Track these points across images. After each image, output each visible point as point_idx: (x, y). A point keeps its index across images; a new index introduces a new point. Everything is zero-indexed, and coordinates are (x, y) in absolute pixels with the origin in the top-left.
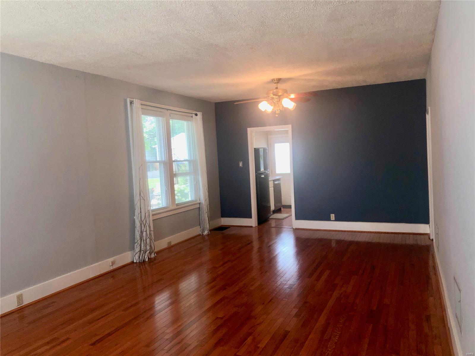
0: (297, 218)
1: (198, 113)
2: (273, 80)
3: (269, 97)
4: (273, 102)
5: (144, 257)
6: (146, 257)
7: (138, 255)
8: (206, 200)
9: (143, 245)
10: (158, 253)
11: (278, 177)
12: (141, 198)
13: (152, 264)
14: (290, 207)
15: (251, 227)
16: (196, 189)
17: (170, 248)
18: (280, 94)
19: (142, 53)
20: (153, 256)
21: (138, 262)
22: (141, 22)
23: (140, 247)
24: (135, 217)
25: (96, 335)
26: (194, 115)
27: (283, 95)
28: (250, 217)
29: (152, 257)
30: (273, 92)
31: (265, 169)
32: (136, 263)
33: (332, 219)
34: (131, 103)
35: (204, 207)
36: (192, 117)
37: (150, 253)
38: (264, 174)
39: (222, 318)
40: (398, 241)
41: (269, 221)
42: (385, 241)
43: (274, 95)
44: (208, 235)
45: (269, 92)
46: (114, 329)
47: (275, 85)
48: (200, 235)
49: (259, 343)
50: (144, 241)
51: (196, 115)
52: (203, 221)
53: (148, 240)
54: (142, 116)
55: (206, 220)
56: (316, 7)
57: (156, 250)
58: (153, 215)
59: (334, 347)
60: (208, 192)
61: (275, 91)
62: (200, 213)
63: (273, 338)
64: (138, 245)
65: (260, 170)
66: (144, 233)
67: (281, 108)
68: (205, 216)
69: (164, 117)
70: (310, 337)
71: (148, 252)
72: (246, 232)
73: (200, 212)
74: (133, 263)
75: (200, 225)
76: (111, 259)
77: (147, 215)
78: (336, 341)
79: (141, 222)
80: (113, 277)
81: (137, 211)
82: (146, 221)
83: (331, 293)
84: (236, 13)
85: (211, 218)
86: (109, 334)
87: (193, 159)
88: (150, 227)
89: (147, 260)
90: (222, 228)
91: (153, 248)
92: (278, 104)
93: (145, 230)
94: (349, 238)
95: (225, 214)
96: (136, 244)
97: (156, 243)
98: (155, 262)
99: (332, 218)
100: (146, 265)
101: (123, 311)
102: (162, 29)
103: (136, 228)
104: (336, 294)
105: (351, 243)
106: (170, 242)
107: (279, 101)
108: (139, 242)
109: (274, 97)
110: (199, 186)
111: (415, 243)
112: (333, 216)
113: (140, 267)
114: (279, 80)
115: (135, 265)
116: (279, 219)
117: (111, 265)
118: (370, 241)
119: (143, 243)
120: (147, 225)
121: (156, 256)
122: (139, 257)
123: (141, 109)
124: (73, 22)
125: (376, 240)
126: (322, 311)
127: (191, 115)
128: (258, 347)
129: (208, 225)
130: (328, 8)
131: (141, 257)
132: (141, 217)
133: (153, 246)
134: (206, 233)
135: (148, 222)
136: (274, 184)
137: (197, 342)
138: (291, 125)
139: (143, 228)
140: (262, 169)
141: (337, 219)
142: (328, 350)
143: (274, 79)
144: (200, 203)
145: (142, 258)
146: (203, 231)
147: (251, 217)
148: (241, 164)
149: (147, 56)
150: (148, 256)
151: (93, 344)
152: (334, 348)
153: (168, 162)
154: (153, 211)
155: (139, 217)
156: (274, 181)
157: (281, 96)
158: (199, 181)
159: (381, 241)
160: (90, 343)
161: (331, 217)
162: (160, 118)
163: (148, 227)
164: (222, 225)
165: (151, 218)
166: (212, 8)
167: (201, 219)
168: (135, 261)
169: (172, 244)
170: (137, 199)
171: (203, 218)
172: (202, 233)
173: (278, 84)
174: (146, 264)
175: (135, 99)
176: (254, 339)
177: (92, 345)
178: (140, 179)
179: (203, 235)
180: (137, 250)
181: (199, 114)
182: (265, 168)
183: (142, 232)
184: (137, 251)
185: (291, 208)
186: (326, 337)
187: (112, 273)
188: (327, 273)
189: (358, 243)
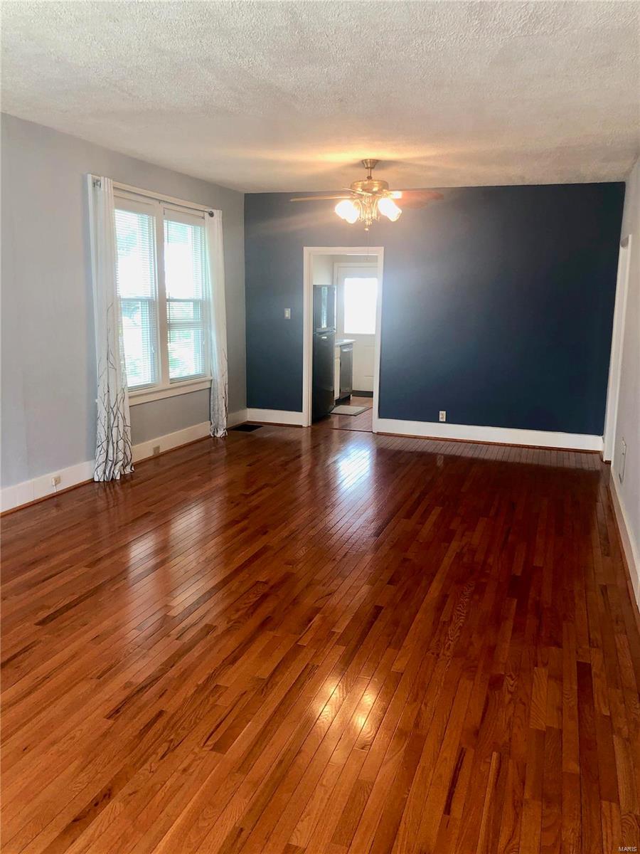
0: (382, 415)
1: (214, 211)
2: (363, 163)
3: (354, 192)
4: (361, 202)
5: (113, 472)
6: (116, 472)
7: (102, 468)
8: (223, 375)
9: (111, 451)
10: (136, 465)
11: (346, 341)
12: (110, 365)
13: (126, 485)
14: (370, 394)
15: (301, 427)
16: (206, 354)
17: (157, 458)
18: (375, 189)
19: (132, 90)
20: (128, 470)
21: (102, 480)
22: (145, 30)
23: (105, 454)
24: (96, 401)
25: (42, 608)
26: (207, 215)
27: (380, 192)
28: (299, 408)
29: (126, 473)
30: (363, 184)
31: (328, 325)
32: (99, 482)
33: (441, 420)
34: (96, 183)
35: (220, 387)
36: (203, 218)
37: (124, 466)
38: (327, 334)
39: (266, 583)
40: (551, 461)
41: (329, 417)
42: (529, 461)
43: (364, 190)
44: (224, 438)
45: (355, 184)
46: (76, 597)
47: (366, 172)
48: (210, 437)
49: (334, 625)
50: (113, 443)
51: (211, 215)
52: (216, 412)
53: (121, 443)
54: (116, 210)
55: (222, 411)
56: (479, 36)
57: (134, 461)
58: (130, 397)
59: (458, 634)
60: (227, 361)
61: (366, 183)
62: (212, 399)
63: (356, 618)
64: (103, 451)
65: (320, 326)
66: (115, 430)
67: (374, 215)
68: (220, 403)
69: (153, 216)
70: (418, 616)
71: (120, 463)
72: (291, 435)
73: (212, 396)
74: (92, 481)
75: (210, 420)
76: (55, 474)
77: (119, 396)
78: (461, 624)
79: (109, 409)
80: (57, 506)
81: (101, 391)
82: (118, 409)
83: (447, 544)
84: (332, 31)
85: (231, 408)
86: (68, 607)
87: (201, 297)
88: (124, 418)
89: (118, 478)
90: (249, 427)
91: (129, 457)
92: (370, 207)
93: (116, 424)
94: (468, 453)
95: (254, 401)
96: (99, 449)
97: (135, 448)
98: (133, 482)
99: (442, 418)
100: (117, 488)
101: (86, 566)
102: (182, 46)
103: (99, 421)
104: (455, 546)
105: (473, 462)
106: (158, 448)
107: (373, 202)
108: (105, 444)
109: (364, 193)
110: (211, 349)
111: (579, 466)
112: (443, 415)
113: (105, 490)
114: (375, 164)
115: (96, 486)
116: (347, 415)
117: (54, 484)
118: (505, 459)
119: (111, 446)
120: (120, 415)
121: (134, 472)
122: (105, 473)
123: (113, 197)
124: (10, 16)
125: (513, 457)
126: (434, 575)
127: (201, 214)
128: (334, 633)
129: (225, 421)
130: (499, 39)
131: (107, 473)
132: (109, 400)
133: (128, 453)
134: (220, 433)
135: (121, 409)
136: (341, 352)
137: (228, 623)
138: (383, 248)
139: (112, 422)
140: (324, 325)
141: (449, 420)
142: (449, 639)
143: (366, 160)
144: (212, 380)
145: (110, 473)
146: (216, 430)
147: (300, 410)
148: (288, 314)
149: (141, 97)
150: (119, 470)
151: (42, 623)
152: (458, 636)
153: (158, 301)
154: (131, 389)
155: (106, 401)
156: (342, 346)
157: (376, 192)
158: (211, 340)
159: (524, 461)
160: (36, 621)
161: (440, 416)
162: (146, 217)
163: (121, 419)
164: (248, 422)
165: (127, 403)
166: (290, 16)
167: (212, 409)
168: (96, 479)
169: (162, 450)
170: (101, 366)
171: (216, 408)
172: (213, 434)
173: (373, 171)
174: (116, 485)
175: (102, 178)
176: (324, 619)
177: (40, 623)
178: (108, 331)
179: (215, 436)
180: (102, 459)
181: (217, 213)
182: (330, 323)
183: (110, 428)
184: (101, 462)
185: (372, 397)
186: (444, 618)
187: (55, 499)
188: (437, 510)
189: (484, 463)
